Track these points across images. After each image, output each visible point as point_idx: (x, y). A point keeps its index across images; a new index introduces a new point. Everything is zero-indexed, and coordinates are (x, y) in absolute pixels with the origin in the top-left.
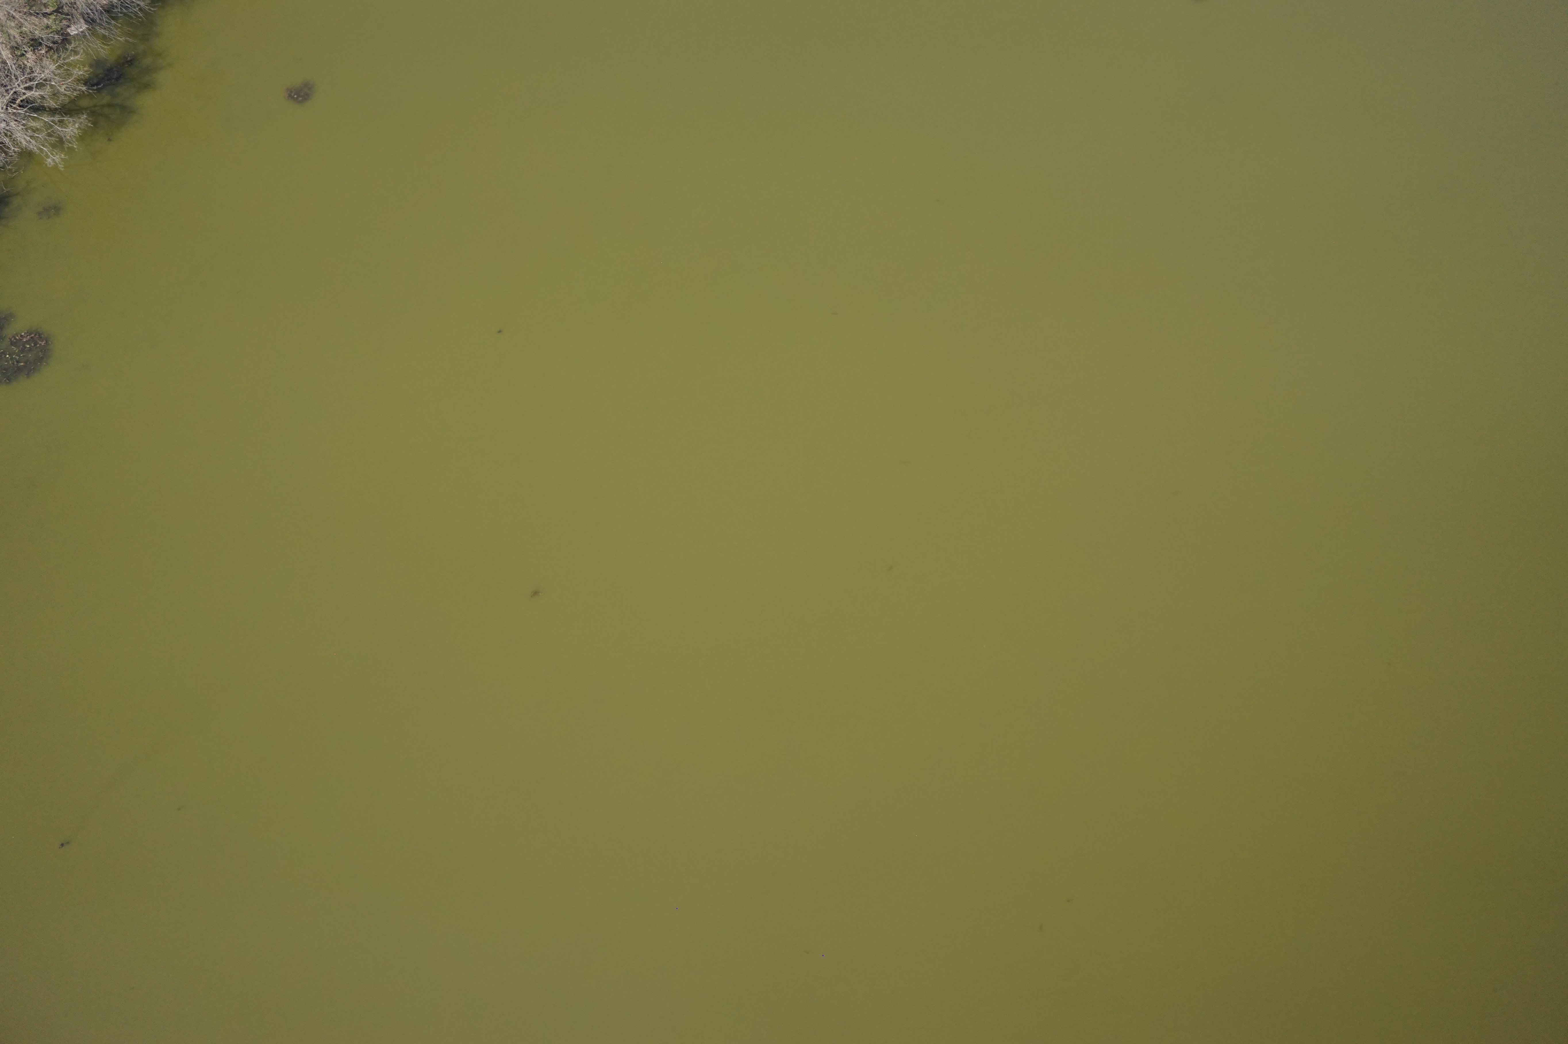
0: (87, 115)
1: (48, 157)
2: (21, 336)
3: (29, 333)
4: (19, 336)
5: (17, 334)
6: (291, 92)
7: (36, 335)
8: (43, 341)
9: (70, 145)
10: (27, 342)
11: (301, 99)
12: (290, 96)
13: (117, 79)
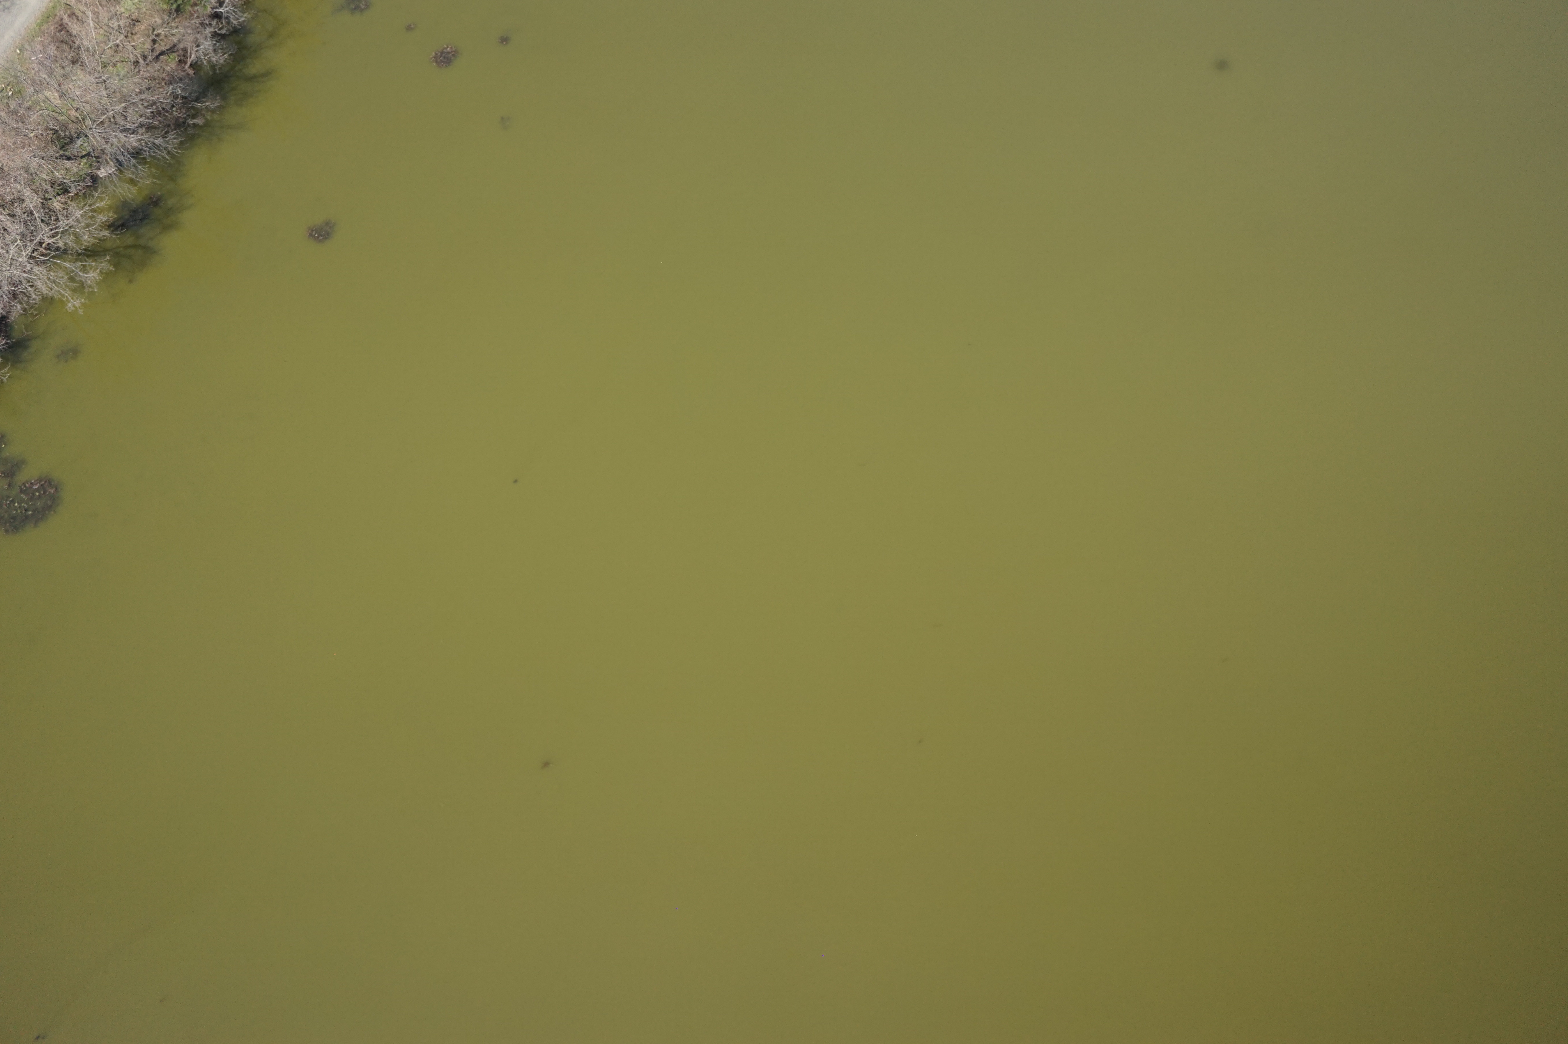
0: (110, 257)
1: (69, 302)
2: (31, 483)
3: (39, 480)
4: (29, 484)
5: (27, 482)
6: (313, 231)
7: (45, 483)
8: (52, 489)
9: (91, 290)
10: (37, 490)
11: (322, 238)
12: (311, 235)
13: (142, 220)
